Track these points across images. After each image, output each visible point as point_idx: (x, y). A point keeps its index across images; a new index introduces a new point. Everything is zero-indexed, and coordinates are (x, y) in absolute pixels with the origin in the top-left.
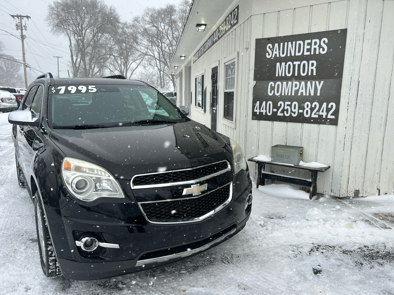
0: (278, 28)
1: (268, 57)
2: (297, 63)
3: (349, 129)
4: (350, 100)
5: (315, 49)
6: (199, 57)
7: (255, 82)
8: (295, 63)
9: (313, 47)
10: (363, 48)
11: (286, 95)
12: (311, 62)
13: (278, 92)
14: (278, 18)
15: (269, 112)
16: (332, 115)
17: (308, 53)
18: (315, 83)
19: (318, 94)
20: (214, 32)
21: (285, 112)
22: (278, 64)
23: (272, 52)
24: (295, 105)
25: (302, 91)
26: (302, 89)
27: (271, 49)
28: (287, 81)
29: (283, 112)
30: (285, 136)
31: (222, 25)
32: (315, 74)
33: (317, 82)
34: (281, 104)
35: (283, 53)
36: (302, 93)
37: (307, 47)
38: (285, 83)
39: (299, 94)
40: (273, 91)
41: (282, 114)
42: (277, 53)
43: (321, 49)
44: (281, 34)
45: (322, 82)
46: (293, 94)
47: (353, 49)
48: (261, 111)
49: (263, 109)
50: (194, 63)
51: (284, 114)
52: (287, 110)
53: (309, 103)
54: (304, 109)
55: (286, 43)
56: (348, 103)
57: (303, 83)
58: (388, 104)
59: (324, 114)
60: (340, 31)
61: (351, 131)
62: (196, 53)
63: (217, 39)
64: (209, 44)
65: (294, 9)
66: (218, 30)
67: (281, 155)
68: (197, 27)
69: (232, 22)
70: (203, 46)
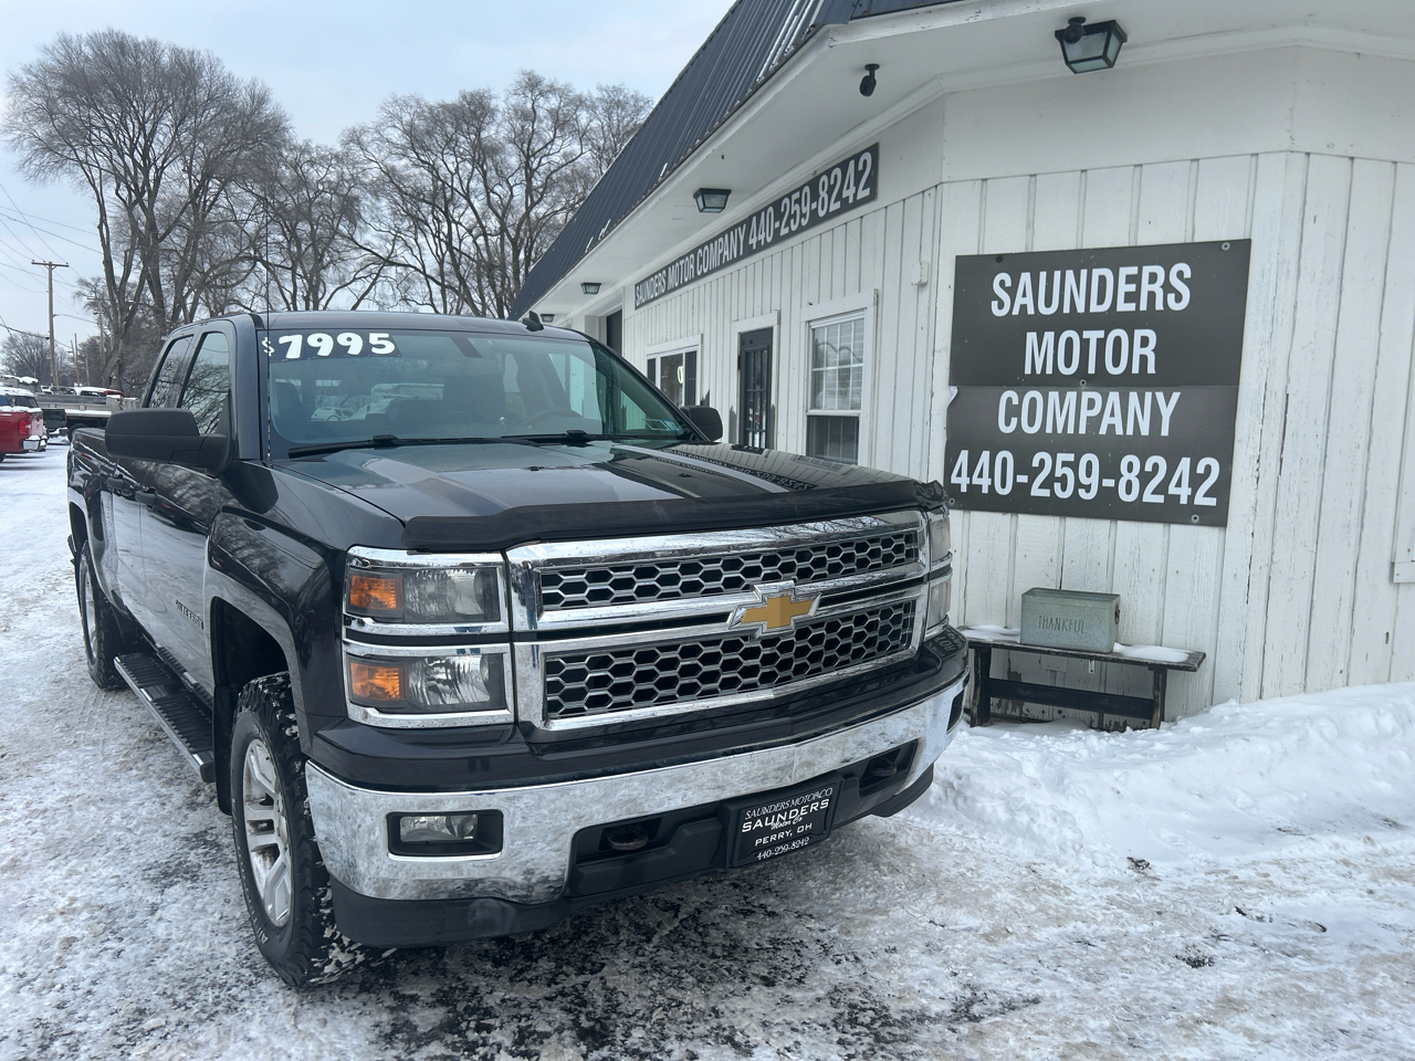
0: (1030, 225)
1: (997, 312)
2: (1093, 336)
3: (1262, 536)
4: (1263, 451)
5: (1152, 295)
6: (668, 292)
7: (955, 390)
8: (1086, 334)
9: (1146, 287)
10: (1296, 296)
11: (1060, 431)
12: (1139, 334)
13: (1031, 423)
14: (1031, 196)
15: (1003, 485)
16: (1207, 495)
17: (1131, 307)
18: (1154, 398)
19: (1165, 432)
20: (751, 217)
21: (1057, 486)
22: (1032, 337)
23: (1010, 299)
24: (1089, 464)
25: (1112, 421)
26: (1112, 415)
27: (1007, 290)
28: (1063, 388)
29: (1047, 484)
30: (1055, 560)
31: (796, 196)
32: (1151, 369)
33: (1160, 396)
34: (1042, 462)
35: (1048, 303)
36: (1111, 427)
37: (1124, 288)
38: (1054, 396)
39: (1103, 431)
40: (1014, 421)
41: (1046, 493)
42: (1029, 301)
43: (1171, 297)
44: (1041, 245)
45: (1176, 396)
46: (1082, 430)
47: (1271, 298)
48: (976, 481)
49: (980, 476)
50: (637, 308)
51: (1053, 492)
52: (1063, 479)
53: (1135, 460)
54: (1117, 476)
55: (1057, 274)
56: (1258, 461)
57: (1114, 397)
58: (1368, 460)
59: (1184, 493)
60: (1228, 244)
61: (1268, 545)
62: (653, 276)
63: (769, 240)
64: (726, 253)
65: (1083, 171)
66: (771, 209)
67: (1054, 622)
68: (700, 198)
69: (848, 193)
70: (692, 256)
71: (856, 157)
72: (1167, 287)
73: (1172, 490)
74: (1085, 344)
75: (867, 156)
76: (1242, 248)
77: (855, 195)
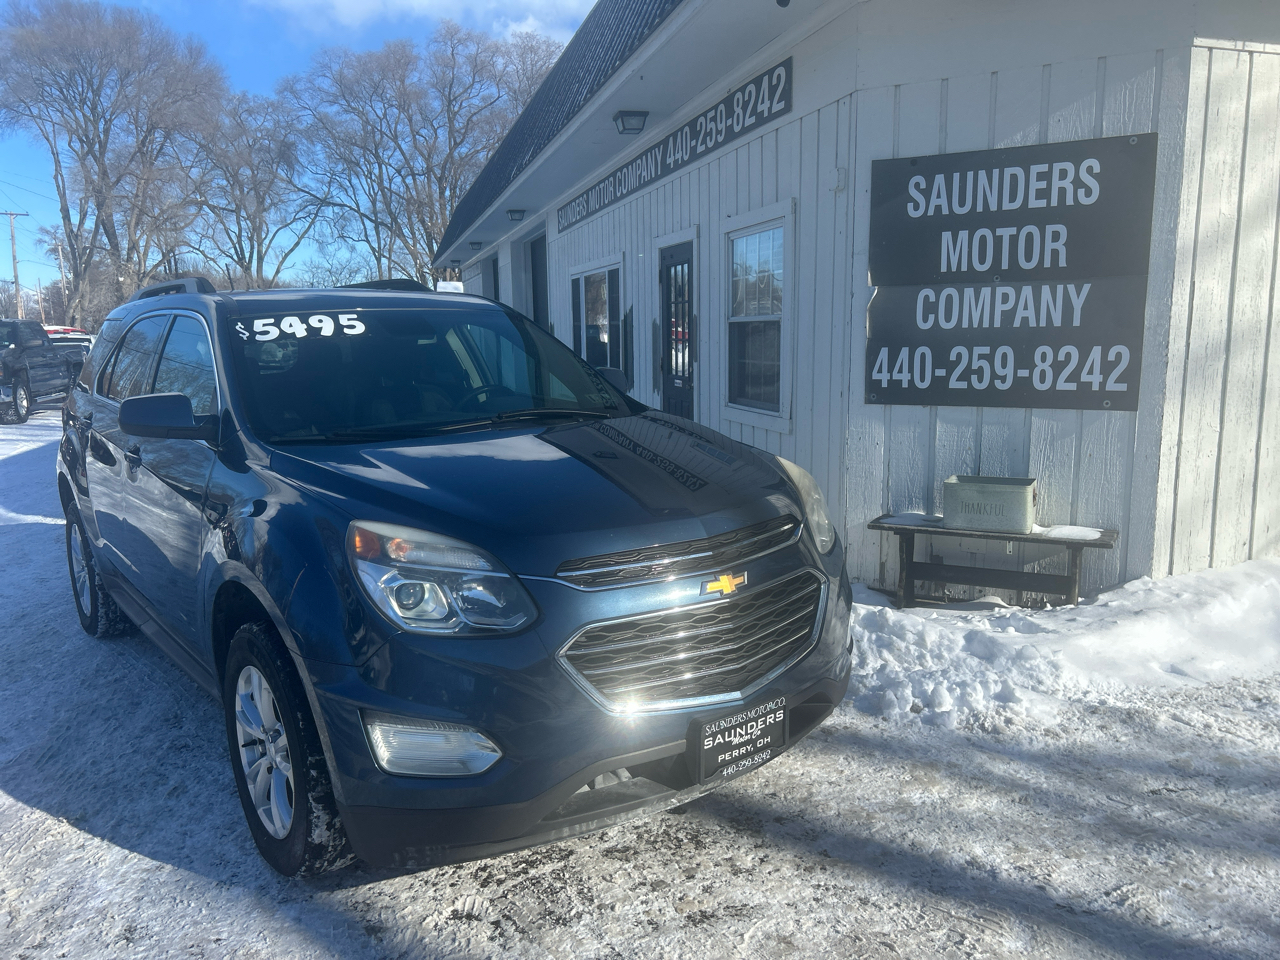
0: (943, 128)
1: (913, 213)
2: (1006, 233)
3: (1171, 420)
4: (1171, 337)
5: (1062, 191)
7: (875, 290)
8: (999, 232)
9: (1056, 184)
11: (975, 325)
12: (1050, 229)
13: (948, 319)
14: (943, 100)
15: (922, 379)
16: (1118, 381)
17: (1042, 203)
18: (1066, 291)
19: (1077, 322)
21: (974, 378)
22: (947, 236)
23: (922, 201)
24: (1004, 356)
25: (1026, 313)
26: (1026, 308)
27: (921, 191)
28: (977, 285)
29: (965, 376)
31: (711, 114)
32: (1062, 263)
33: (1071, 288)
34: (959, 356)
35: (962, 204)
36: (1025, 320)
37: (1036, 185)
38: (969, 292)
39: (1017, 324)
40: (932, 317)
41: (963, 385)
42: (943, 202)
43: (1081, 192)
44: (954, 147)
45: (1086, 288)
46: (997, 324)
48: (896, 376)
49: (900, 371)
51: (970, 384)
52: (980, 372)
53: (1048, 350)
54: (1032, 366)
55: (970, 175)
56: (1167, 347)
57: (1027, 291)
59: (1096, 380)
60: (1136, 139)
62: (574, 200)
63: (686, 158)
64: (644, 174)
65: (993, 73)
66: (687, 129)
67: (976, 507)
68: (619, 121)
69: (763, 108)
70: (611, 179)
71: (770, 72)
72: (1078, 183)
73: (1084, 378)
74: (998, 241)
75: (781, 71)
76: (1149, 142)
77: (770, 109)
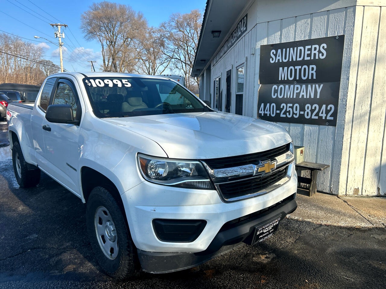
0: (281, 35)
1: (272, 62)
2: (298, 68)
3: (348, 129)
5: (315, 54)
6: (217, 61)
7: (260, 85)
8: (296, 67)
11: (288, 97)
12: (311, 66)
13: (281, 95)
14: (281, 26)
15: (273, 114)
16: (330, 116)
17: (309, 58)
18: (315, 86)
19: (318, 97)
20: (228, 39)
21: (288, 114)
22: (281, 69)
23: (275, 57)
24: (296, 107)
26: (303, 92)
27: (274, 55)
28: (290, 84)
29: (285, 113)
32: (315, 78)
33: (317, 86)
34: (283, 106)
36: (303, 96)
37: (307, 52)
38: (287, 86)
39: (300, 97)
40: (276, 94)
41: (284, 116)
42: (280, 58)
43: (321, 54)
44: (284, 41)
45: (322, 85)
48: (266, 112)
50: (213, 66)
51: (286, 116)
52: (289, 112)
53: (309, 105)
54: (304, 111)
55: (288, 49)
56: (346, 106)
59: (324, 115)
60: (338, 37)
61: (349, 132)
63: (231, 44)
65: (296, 17)
68: (213, 34)
71: (243, 18)
72: (320, 52)
73: (320, 115)
74: (296, 70)
75: (245, 17)
76: (342, 38)
77: (243, 29)
